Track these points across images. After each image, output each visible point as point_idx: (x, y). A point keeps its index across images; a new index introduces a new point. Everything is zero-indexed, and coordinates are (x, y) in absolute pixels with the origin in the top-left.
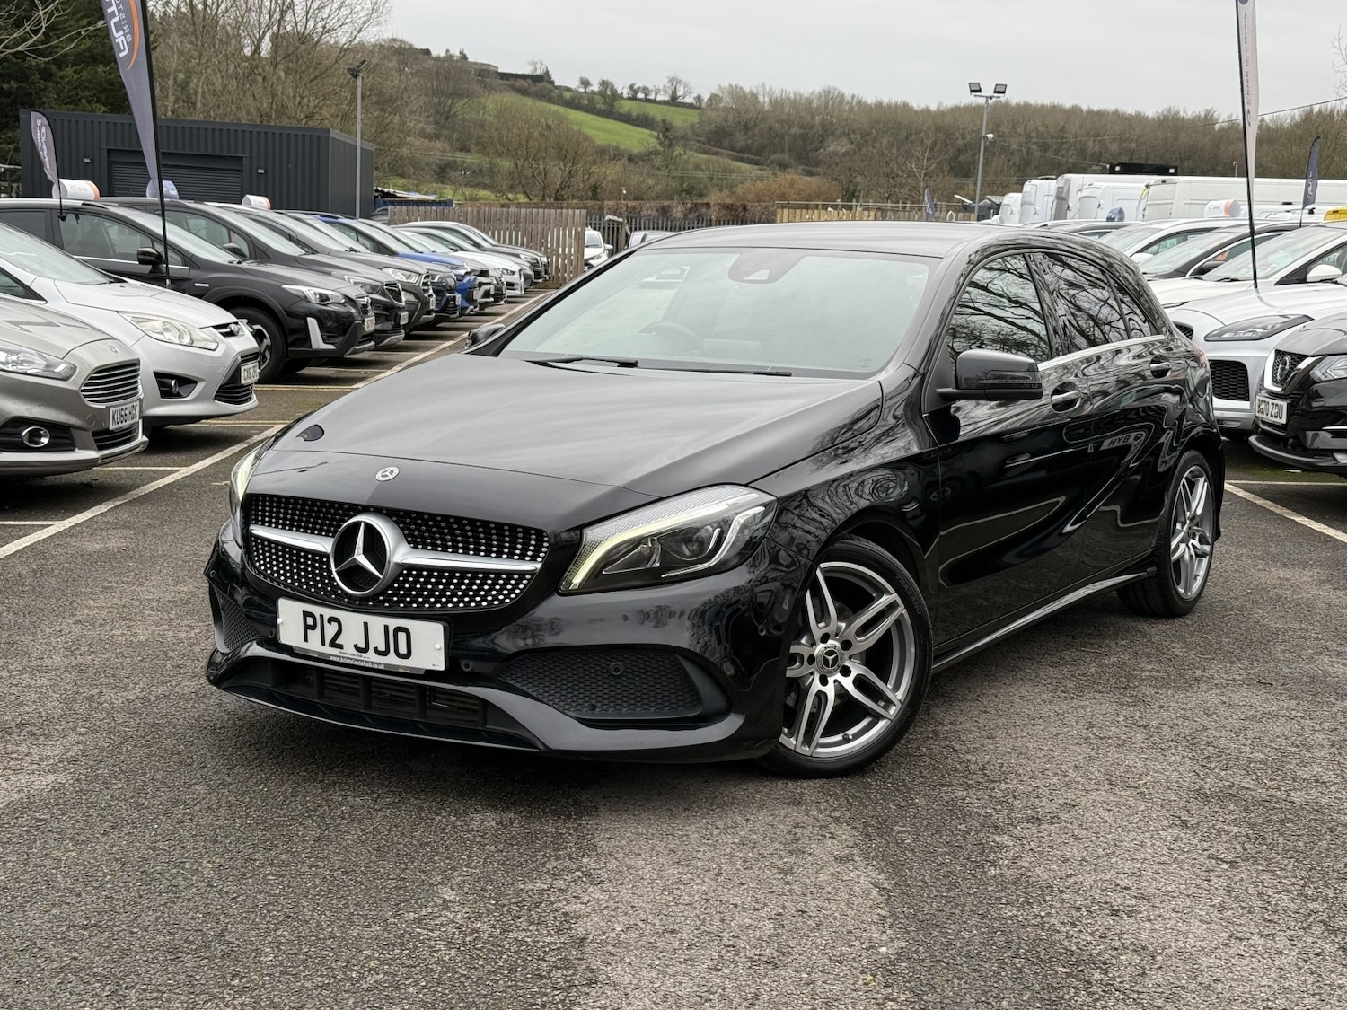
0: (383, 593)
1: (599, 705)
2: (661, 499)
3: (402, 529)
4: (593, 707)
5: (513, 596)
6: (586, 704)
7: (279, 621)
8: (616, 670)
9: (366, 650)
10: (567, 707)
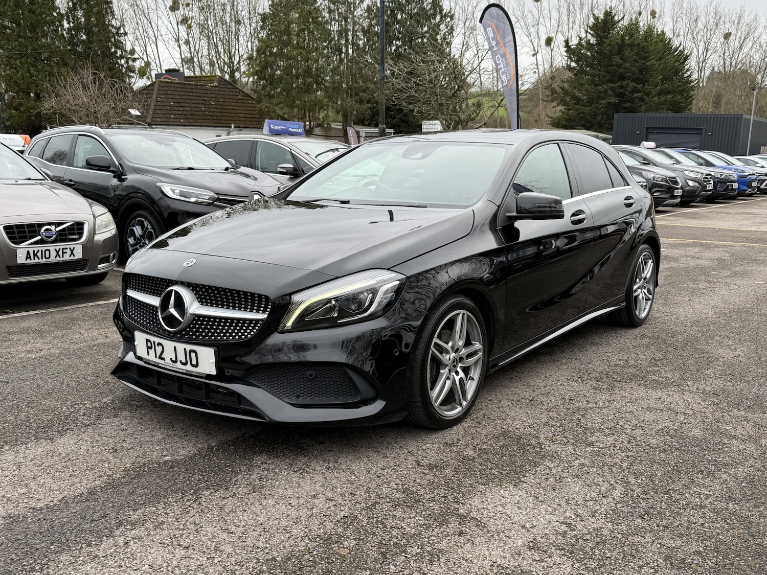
0: (185, 330)
1: (302, 395)
2: (338, 278)
3: (196, 294)
4: (298, 397)
5: (252, 333)
6: (295, 395)
7: (136, 343)
8: (311, 376)
9: (175, 362)
10: (284, 396)
